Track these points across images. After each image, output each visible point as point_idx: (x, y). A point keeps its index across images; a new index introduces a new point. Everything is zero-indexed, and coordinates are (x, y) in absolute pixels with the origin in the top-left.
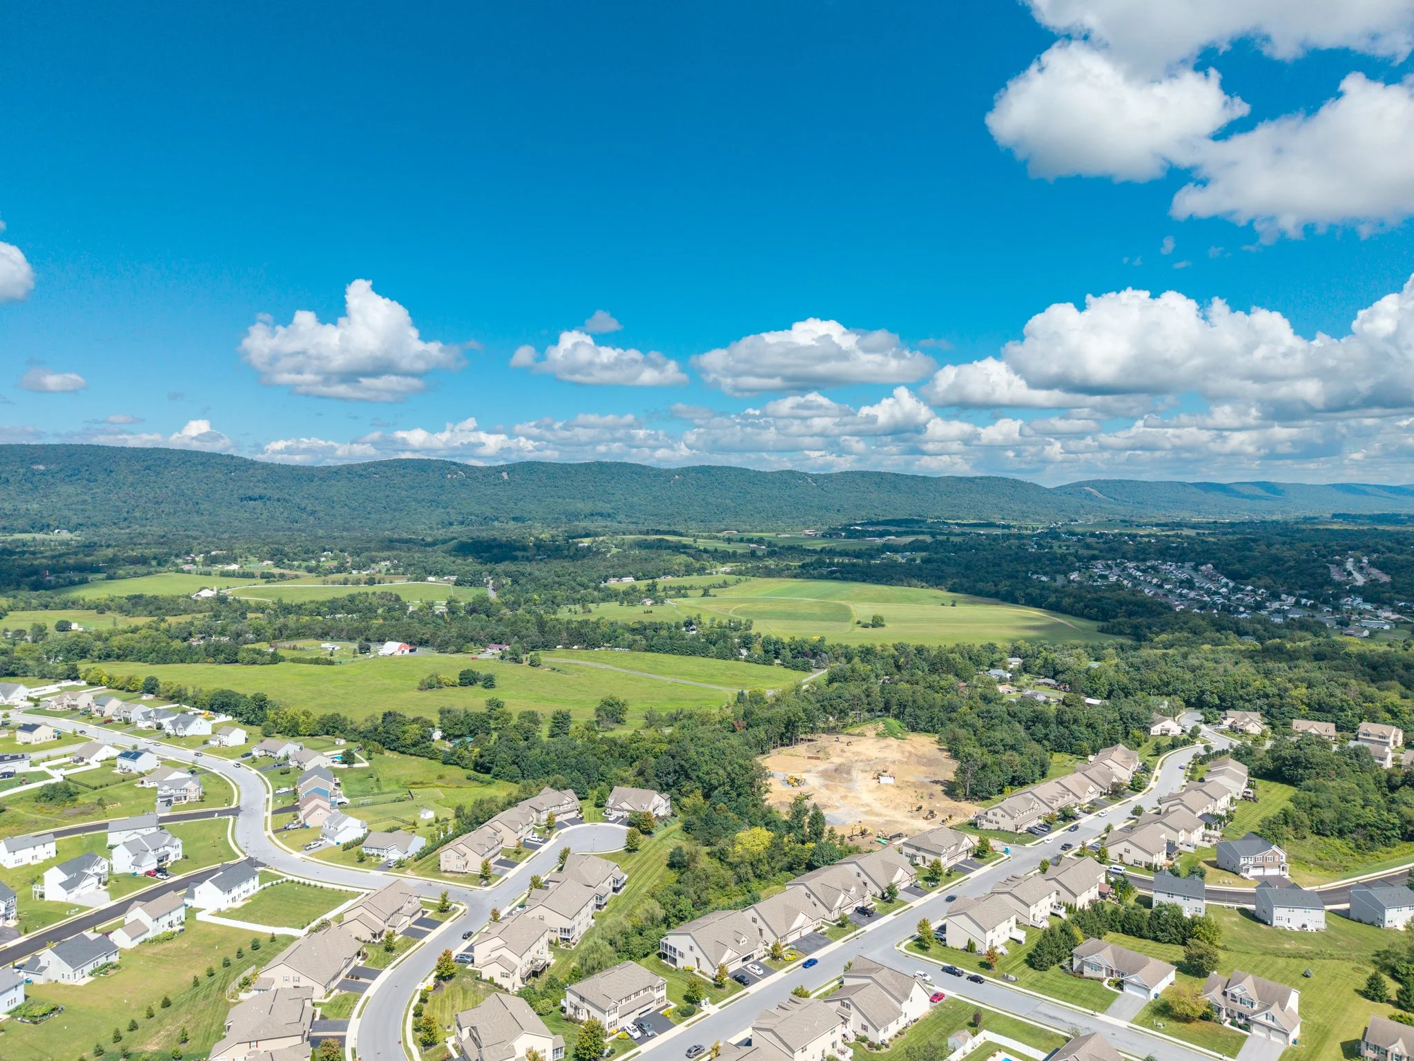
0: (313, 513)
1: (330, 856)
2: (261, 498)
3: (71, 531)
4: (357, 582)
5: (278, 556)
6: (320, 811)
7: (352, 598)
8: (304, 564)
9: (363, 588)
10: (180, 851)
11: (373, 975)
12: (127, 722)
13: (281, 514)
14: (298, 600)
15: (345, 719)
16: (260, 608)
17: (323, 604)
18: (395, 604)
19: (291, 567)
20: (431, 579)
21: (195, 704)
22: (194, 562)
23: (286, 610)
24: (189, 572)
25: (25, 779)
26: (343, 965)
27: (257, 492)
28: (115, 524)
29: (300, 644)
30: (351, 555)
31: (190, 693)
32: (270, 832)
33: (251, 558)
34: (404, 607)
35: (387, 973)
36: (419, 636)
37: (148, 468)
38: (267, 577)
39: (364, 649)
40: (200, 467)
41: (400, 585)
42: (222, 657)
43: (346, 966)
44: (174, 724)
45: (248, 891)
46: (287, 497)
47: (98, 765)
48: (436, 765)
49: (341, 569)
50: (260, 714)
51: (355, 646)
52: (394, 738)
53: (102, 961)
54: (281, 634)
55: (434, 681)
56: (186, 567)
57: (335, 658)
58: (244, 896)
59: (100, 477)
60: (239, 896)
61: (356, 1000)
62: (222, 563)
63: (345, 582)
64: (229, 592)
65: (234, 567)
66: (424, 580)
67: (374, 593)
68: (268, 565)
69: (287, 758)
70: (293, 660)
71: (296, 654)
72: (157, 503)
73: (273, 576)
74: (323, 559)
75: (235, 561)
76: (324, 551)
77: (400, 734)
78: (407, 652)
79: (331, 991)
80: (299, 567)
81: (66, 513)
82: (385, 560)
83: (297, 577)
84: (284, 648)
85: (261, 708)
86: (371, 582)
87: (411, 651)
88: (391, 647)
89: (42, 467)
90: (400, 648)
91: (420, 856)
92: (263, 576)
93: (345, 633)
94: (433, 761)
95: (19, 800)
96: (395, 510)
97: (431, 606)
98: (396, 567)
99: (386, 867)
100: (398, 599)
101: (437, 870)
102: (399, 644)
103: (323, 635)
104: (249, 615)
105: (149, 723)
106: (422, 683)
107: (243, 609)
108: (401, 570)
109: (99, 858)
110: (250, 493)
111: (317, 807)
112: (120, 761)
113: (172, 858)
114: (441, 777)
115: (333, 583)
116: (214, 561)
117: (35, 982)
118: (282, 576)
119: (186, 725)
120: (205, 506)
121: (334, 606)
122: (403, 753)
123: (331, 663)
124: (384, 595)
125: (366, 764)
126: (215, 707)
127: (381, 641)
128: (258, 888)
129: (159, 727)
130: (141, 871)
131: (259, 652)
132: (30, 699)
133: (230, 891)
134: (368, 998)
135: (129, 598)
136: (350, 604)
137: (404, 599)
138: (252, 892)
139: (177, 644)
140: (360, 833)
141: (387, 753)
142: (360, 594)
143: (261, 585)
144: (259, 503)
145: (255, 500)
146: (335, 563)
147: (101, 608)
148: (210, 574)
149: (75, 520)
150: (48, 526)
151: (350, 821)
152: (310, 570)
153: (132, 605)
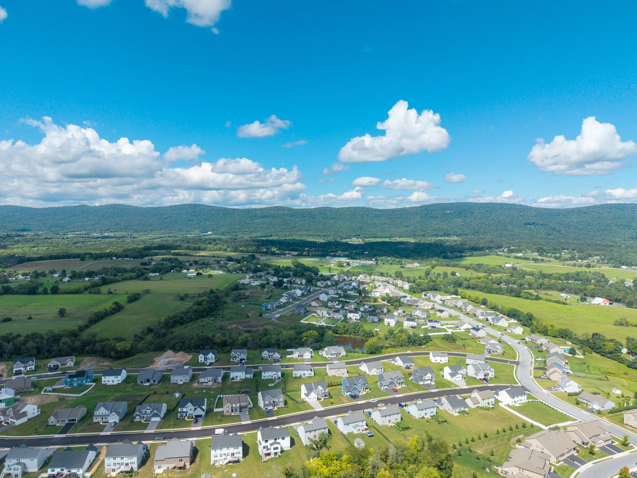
0: (559, 231)
1: (561, 396)
2: (534, 224)
3: (457, 237)
4: (581, 266)
5: (541, 251)
6: (556, 374)
7: (578, 274)
8: (553, 255)
9: (584, 269)
10: (493, 374)
11: (583, 463)
12: (475, 315)
13: (543, 231)
14: (549, 272)
15: (572, 332)
16: (532, 274)
17: (562, 275)
18: (602, 279)
19: (547, 256)
20: (623, 267)
21: (501, 313)
22: (503, 251)
23: (544, 276)
24: (501, 255)
25: (439, 330)
26: (566, 451)
27: (532, 221)
28: (473, 234)
29: (550, 292)
30: (578, 252)
31: (500, 307)
32: (532, 377)
33: (528, 251)
34: (607, 281)
35: (589, 465)
36: (615, 297)
37: (486, 211)
38: (535, 260)
39: (583, 300)
40: (507, 211)
41: (605, 269)
42: (514, 294)
43: (568, 452)
44: (493, 319)
45: (521, 400)
46: (546, 223)
47: (464, 331)
48: (624, 367)
49: (572, 258)
50: (529, 322)
51: (578, 297)
52: (598, 347)
53: (462, 409)
54: (541, 287)
55: (624, 322)
56: (500, 253)
57: (568, 302)
58: (519, 402)
59: (469, 215)
60: (518, 401)
61: (573, 471)
62: (515, 252)
63: (575, 265)
64: (518, 265)
65: (520, 255)
66: (619, 267)
67: (590, 272)
68: (536, 255)
69: (542, 345)
70: (546, 300)
71: (548, 297)
72: (489, 226)
73: (538, 260)
74: (563, 253)
75: (521, 252)
76: (564, 249)
77: (602, 346)
78: (607, 304)
79: (559, 461)
80: (551, 256)
81: (456, 229)
82: (596, 256)
83: (550, 261)
84: (542, 293)
85: (530, 319)
86: (588, 266)
87: (610, 304)
88: (598, 300)
89: (448, 212)
90: (603, 302)
91: (612, 412)
92: (533, 260)
93: (573, 290)
94: (621, 364)
95: (437, 337)
96: (603, 230)
97: (623, 282)
98: (603, 260)
99: (592, 411)
100: (603, 276)
101: (621, 422)
102: (603, 300)
103: (562, 290)
104: (526, 277)
105: (483, 317)
106: (616, 321)
107: (523, 274)
108: (606, 261)
109: (463, 368)
110: (529, 222)
111: (555, 371)
112: (472, 331)
113: (490, 376)
114: (626, 374)
115: (568, 265)
116: (512, 251)
117: (440, 408)
118: (542, 260)
119: (498, 321)
120: (509, 227)
121: (568, 277)
122: (603, 355)
123: (565, 304)
124: (595, 274)
125: (582, 357)
126: (510, 315)
127: (593, 296)
128: (526, 401)
129: (487, 320)
130: (478, 378)
131: (530, 294)
132: (441, 300)
133: (514, 398)
134: (579, 473)
135: (477, 265)
136: (577, 277)
137: (607, 276)
138: (523, 401)
139: (495, 286)
140: (578, 390)
141: (594, 354)
142: (582, 272)
143: (532, 263)
144: (533, 226)
145: (531, 224)
146: (569, 256)
147: (467, 268)
148: (509, 257)
149: (459, 233)
150: (450, 234)
151: (572, 382)
152: (556, 258)
153: (478, 268)
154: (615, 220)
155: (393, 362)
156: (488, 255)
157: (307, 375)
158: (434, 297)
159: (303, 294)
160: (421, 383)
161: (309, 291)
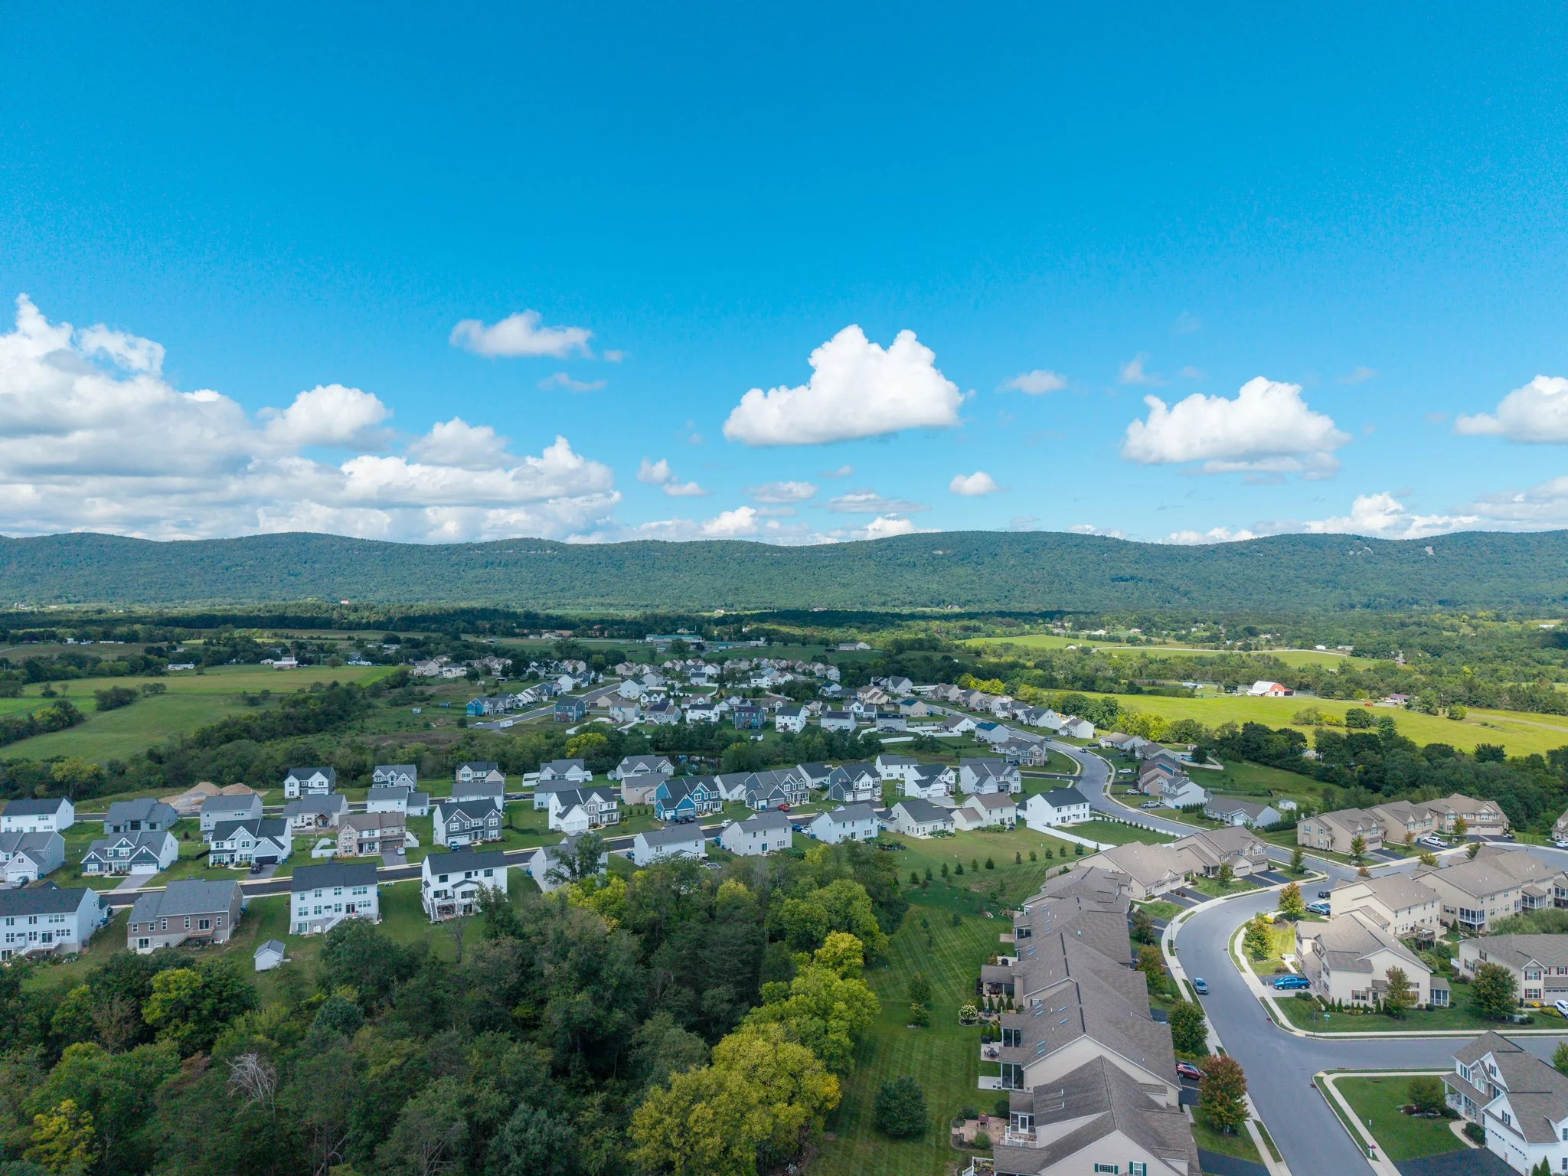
0: (1186, 594)
1: (1170, 814)
2: (1132, 578)
3: (961, 608)
4: (1231, 648)
5: (1147, 628)
6: (1159, 780)
7: (1222, 658)
8: (1173, 633)
9: (1237, 652)
10: (1019, 784)
11: (1203, 899)
12: (987, 711)
13: (1154, 593)
14: (1163, 657)
15: (1199, 726)
17: (1190, 660)
18: (1274, 665)
19: (1159, 636)
20: (1319, 647)
21: (1049, 707)
22: (1063, 627)
23: (1151, 661)
24: (1058, 635)
25: (901, 734)
26: (1167, 877)
27: (1128, 572)
28: (997, 601)
29: (1160, 680)
31: (1046, 701)
32: (1108, 793)
33: (1119, 627)
34: (1284, 665)
35: (1220, 900)
36: (1297, 680)
37: (1028, 551)
38: (1132, 641)
39: (1230, 689)
40: (1074, 549)
41: (1282, 651)
43: (1173, 881)
44: (1028, 714)
45: (1078, 816)
46: (1160, 577)
47: (960, 734)
48: (1307, 780)
49: (1213, 639)
50: (1111, 718)
51: (1220, 686)
52: (1255, 746)
53: (940, 826)
54: (1141, 673)
55: (1312, 717)
56: (1056, 631)
57: (1197, 693)
58: (1074, 820)
59: (987, 560)
60: (1069, 818)
61: (1179, 911)
62: (1090, 629)
63: (1217, 648)
65: (1102, 632)
66: (1311, 648)
67: (1249, 656)
68: (1135, 631)
69: (1133, 750)
70: (1150, 692)
72: (1033, 583)
73: (1139, 640)
74: (1194, 629)
75: (1102, 627)
76: (1196, 622)
77: (1263, 744)
78: (1281, 694)
79: (1153, 897)
80: (1167, 636)
81: (957, 591)
82: (1265, 632)
83: (1164, 642)
84: (1142, 681)
85: (1111, 712)
87: (1286, 694)
88: (1261, 688)
89: (941, 553)
90: (1272, 689)
91: (1273, 828)
92: (1129, 640)
93: (1210, 675)
94: (1301, 776)
96: (1282, 591)
97: (1318, 667)
98: (1278, 639)
100: (1277, 660)
101: (1292, 844)
102: (1271, 684)
103: (1187, 678)
105: (1005, 714)
106: (1297, 716)
108: (1284, 641)
109: (947, 768)
110: (1122, 573)
111: (1158, 776)
112: (977, 732)
113: (1012, 791)
115: (1203, 647)
116: (1082, 627)
117: (889, 830)
118: (1149, 641)
119: (1038, 716)
120: (1078, 585)
121: (1201, 662)
122: (1266, 764)
123: (1191, 696)
124: (1260, 658)
125: (1220, 767)
126: (1067, 710)
127: (1252, 682)
128: (1088, 819)
129: (1015, 716)
131: (1116, 682)
132: (913, 692)
133: (1059, 810)
134: (1193, 912)
136: (1220, 661)
137: (1284, 660)
138: (1082, 820)
140: (1204, 802)
141: (1245, 763)
142: (1232, 656)
143: (1127, 646)
144: (1130, 583)
145: (1126, 580)
146: (1208, 634)
148: (1076, 636)
149: (964, 598)
150: (944, 601)
151: (1191, 786)
152: (1179, 638)
154: (1304, 570)
156: (1029, 633)
158: (896, 685)
160: (849, 798)
161: (594, 681)
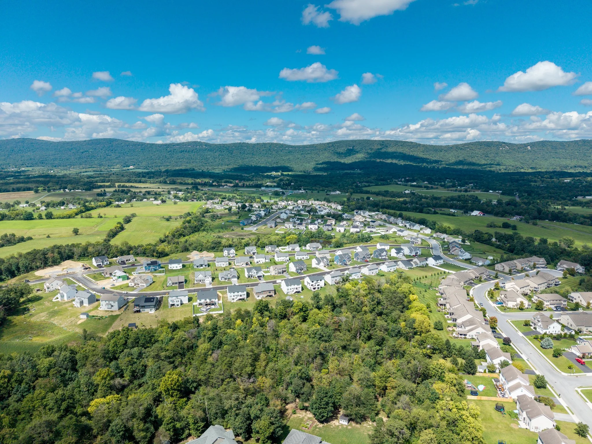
1: (461, 261)
3: (360, 170)
4: (460, 191)
5: (430, 181)
6: (456, 250)
7: (459, 197)
8: (439, 184)
9: (463, 193)
11: (476, 285)
12: (396, 224)
14: (440, 196)
15: (462, 231)
16: (426, 198)
17: (449, 198)
18: (476, 199)
19: (435, 184)
20: (490, 191)
21: (414, 222)
22: (401, 181)
23: (436, 198)
24: (400, 184)
25: (375, 233)
29: (443, 209)
30: (457, 181)
31: (412, 218)
32: (442, 253)
33: (420, 181)
34: (479, 201)
35: (480, 285)
36: (486, 210)
38: (427, 188)
39: (466, 212)
40: (401, 147)
41: (477, 193)
42: (418, 210)
43: (469, 280)
44: (410, 225)
45: (441, 263)
47: (393, 233)
48: (493, 248)
49: (453, 186)
51: (462, 211)
53: (410, 267)
54: (434, 206)
55: (492, 225)
56: (399, 183)
57: (455, 214)
58: (439, 264)
61: (472, 287)
62: (410, 182)
63: (456, 191)
64: (414, 192)
65: (415, 183)
66: (488, 191)
67: (467, 195)
68: (426, 183)
69: (444, 238)
70: (441, 214)
71: (441, 212)
73: (429, 187)
74: (446, 182)
75: (415, 181)
76: (447, 179)
78: (481, 215)
79: (465, 284)
80: (438, 184)
82: (470, 183)
83: (437, 188)
84: (437, 210)
86: (466, 191)
87: (483, 214)
88: (476, 213)
90: (479, 213)
91: (489, 265)
92: (425, 187)
93: (458, 207)
94: (492, 246)
95: (376, 237)
97: (491, 201)
98: (475, 186)
99: (478, 266)
100: (477, 197)
101: (494, 269)
103: (451, 207)
104: (423, 200)
106: (488, 224)
107: (421, 197)
108: (478, 188)
112: (398, 232)
113: (419, 254)
114: (495, 251)
115: (451, 191)
116: (408, 181)
118: (432, 188)
119: (413, 226)
121: (453, 199)
122: (482, 243)
123: (455, 216)
124: (472, 196)
125: (469, 244)
127: (472, 211)
128: (443, 263)
129: (405, 226)
130: (412, 255)
131: (430, 210)
132: (369, 215)
133: (436, 261)
134: (475, 288)
135: (385, 191)
136: (459, 199)
137: (479, 198)
139: (403, 205)
140: (470, 257)
142: (462, 195)
143: (425, 190)
146: (451, 184)
147: (378, 194)
148: (406, 185)
150: (354, 168)
151: (467, 253)
152: (442, 186)
153: (386, 193)
155: (355, 250)
156: (390, 184)
157: (305, 258)
158: (364, 213)
159: (265, 215)
160: (380, 258)
161: (269, 212)
